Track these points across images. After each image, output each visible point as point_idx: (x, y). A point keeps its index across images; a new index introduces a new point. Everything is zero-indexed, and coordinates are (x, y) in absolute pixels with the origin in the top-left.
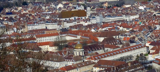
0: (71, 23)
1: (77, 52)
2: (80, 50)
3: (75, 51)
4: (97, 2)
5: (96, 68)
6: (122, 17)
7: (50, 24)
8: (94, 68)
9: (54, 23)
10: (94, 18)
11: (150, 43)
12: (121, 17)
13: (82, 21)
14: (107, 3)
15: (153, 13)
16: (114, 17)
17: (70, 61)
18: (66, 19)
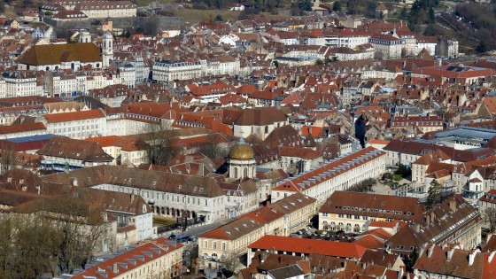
0: (71, 81)
1: (238, 168)
2: (246, 162)
3: (233, 165)
4: (82, 19)
5: (329, 215)
6: (200, 66)
7: (17, 80)
8: (321, 214)
9: (27, 80)
10: (130, 66)
11: (385, 146)
12: (196, 67)
13: (99, 74)
14: (110, 23)
15: (266, 55)
16: (179, 65)
17: (232, 195)
18: (47, 69)
